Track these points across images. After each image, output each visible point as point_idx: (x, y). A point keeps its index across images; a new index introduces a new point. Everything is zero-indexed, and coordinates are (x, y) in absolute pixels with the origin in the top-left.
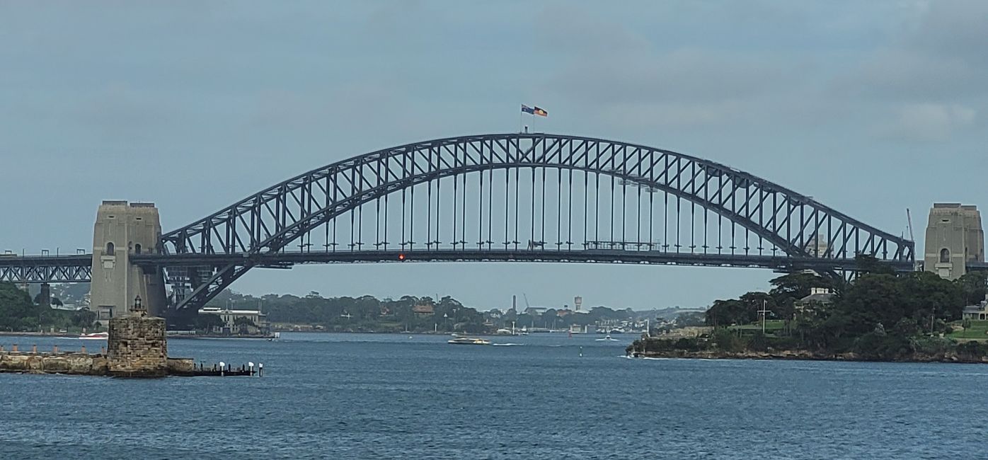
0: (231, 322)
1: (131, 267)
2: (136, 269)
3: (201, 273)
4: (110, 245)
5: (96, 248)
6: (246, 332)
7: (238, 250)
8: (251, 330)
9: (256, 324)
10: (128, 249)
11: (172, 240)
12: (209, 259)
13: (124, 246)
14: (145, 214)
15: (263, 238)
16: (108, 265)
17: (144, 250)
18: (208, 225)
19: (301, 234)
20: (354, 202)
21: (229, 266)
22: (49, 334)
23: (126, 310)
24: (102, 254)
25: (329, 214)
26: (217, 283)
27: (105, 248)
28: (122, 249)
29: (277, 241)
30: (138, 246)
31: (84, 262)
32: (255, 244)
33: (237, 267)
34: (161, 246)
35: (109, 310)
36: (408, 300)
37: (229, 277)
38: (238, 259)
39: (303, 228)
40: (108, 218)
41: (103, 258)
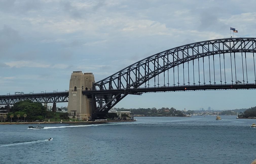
0: (120, 116)
1: (83, 95)
2: (85, 97)
3: (108, 97)
4: (75, 88)
5: (71, 89)
6: (126, 119)
7: (122, 88)
8: (127, 118)
9: (129, 116)
10: (82, 89)
11: (98, 85)
12: (111, 92)
13: (80, 88)
14: (89, 76)
15: (131, 83)
16: (74, 95)
17: (89, 90)
18: (111, 79)
19: (145, 81)
20: (164, 69)
21: (119, 94)
22: (47, 122)
23: (80, 112)
24: (72, 91)
25: (155, 74)
26: (115, 101)
27: (74, 89)
28: (80, 89)
29: (136, 84)
30: (87, 89)
31: (66, 94)
32: (128, 85)
33: (122, 95)
34: (94, 87)
35: (74, 112)
36: (163, 109)
37: (119, 99)
38: (122, 91)
39: (146, 79)
40: (75, 77)
41: (73, 92)
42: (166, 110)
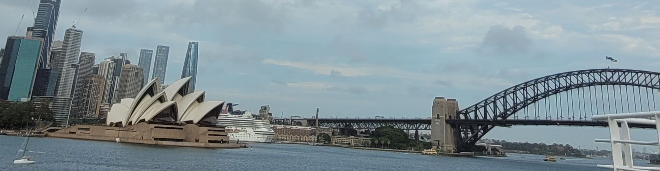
1: (447, 125)
2: (449, 126)
3: (474, 128)
4: (438, 115)
5: (434, 116)
7: (488, 118)
8: (498, 153)
10: (445, 117)
11: (463, 114)
12: (477, 122)
13: (443, 115)
14: (452, 103)
15: (498, 114)
16: (437, 123)
17: (453, 118)
18: (476, 108)
19: (514, 112)
20: (535, 99)
21: (486, 125)
22: (411, 151)
23: (445, 143)
24: (435, 119)
25: (525, 104)
26: (481, 132)
27: (436, 116)
28: (443, 117)
29: (504, 115)
30: (450, 117)
31: (428, 122)
32: (496, 116)
33: (489, 126)
34: (458, 116)
35: (438, 142)
36: (555, 145)
37: (486, 131)
38: (489, 122)
39: (515, 110)
40: (437, 104)
41: (435, 120)
42: (559, 148)
